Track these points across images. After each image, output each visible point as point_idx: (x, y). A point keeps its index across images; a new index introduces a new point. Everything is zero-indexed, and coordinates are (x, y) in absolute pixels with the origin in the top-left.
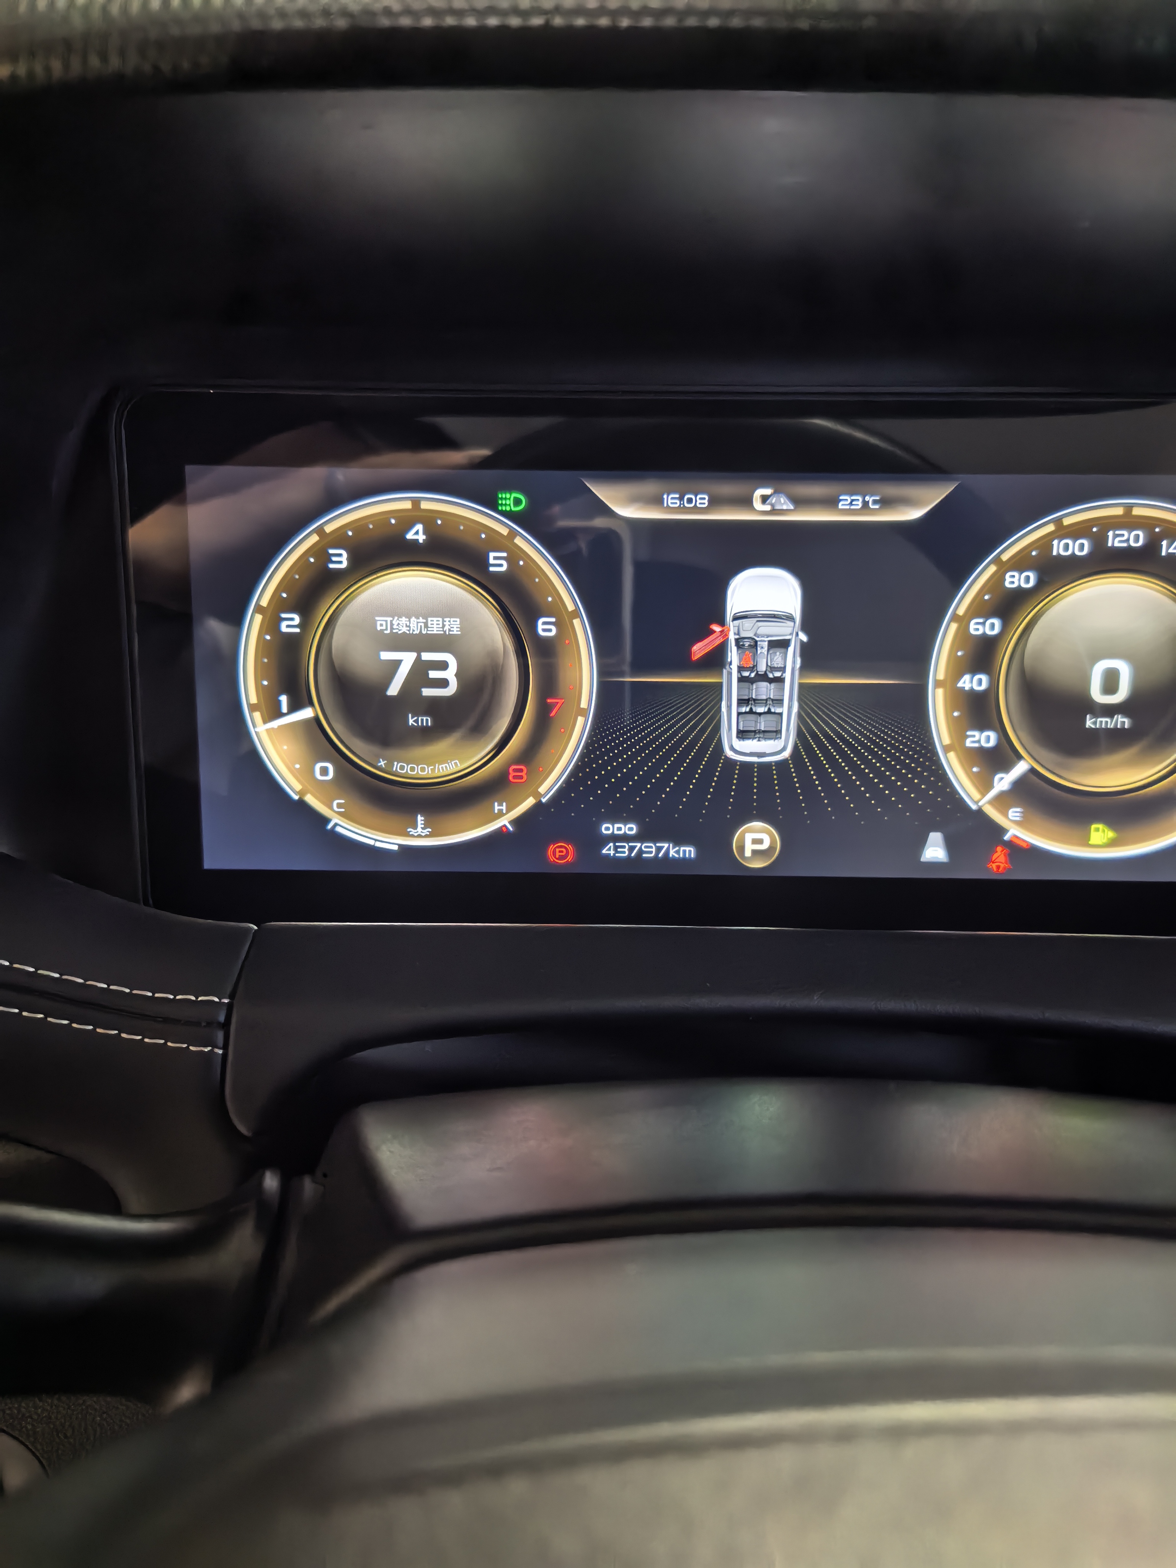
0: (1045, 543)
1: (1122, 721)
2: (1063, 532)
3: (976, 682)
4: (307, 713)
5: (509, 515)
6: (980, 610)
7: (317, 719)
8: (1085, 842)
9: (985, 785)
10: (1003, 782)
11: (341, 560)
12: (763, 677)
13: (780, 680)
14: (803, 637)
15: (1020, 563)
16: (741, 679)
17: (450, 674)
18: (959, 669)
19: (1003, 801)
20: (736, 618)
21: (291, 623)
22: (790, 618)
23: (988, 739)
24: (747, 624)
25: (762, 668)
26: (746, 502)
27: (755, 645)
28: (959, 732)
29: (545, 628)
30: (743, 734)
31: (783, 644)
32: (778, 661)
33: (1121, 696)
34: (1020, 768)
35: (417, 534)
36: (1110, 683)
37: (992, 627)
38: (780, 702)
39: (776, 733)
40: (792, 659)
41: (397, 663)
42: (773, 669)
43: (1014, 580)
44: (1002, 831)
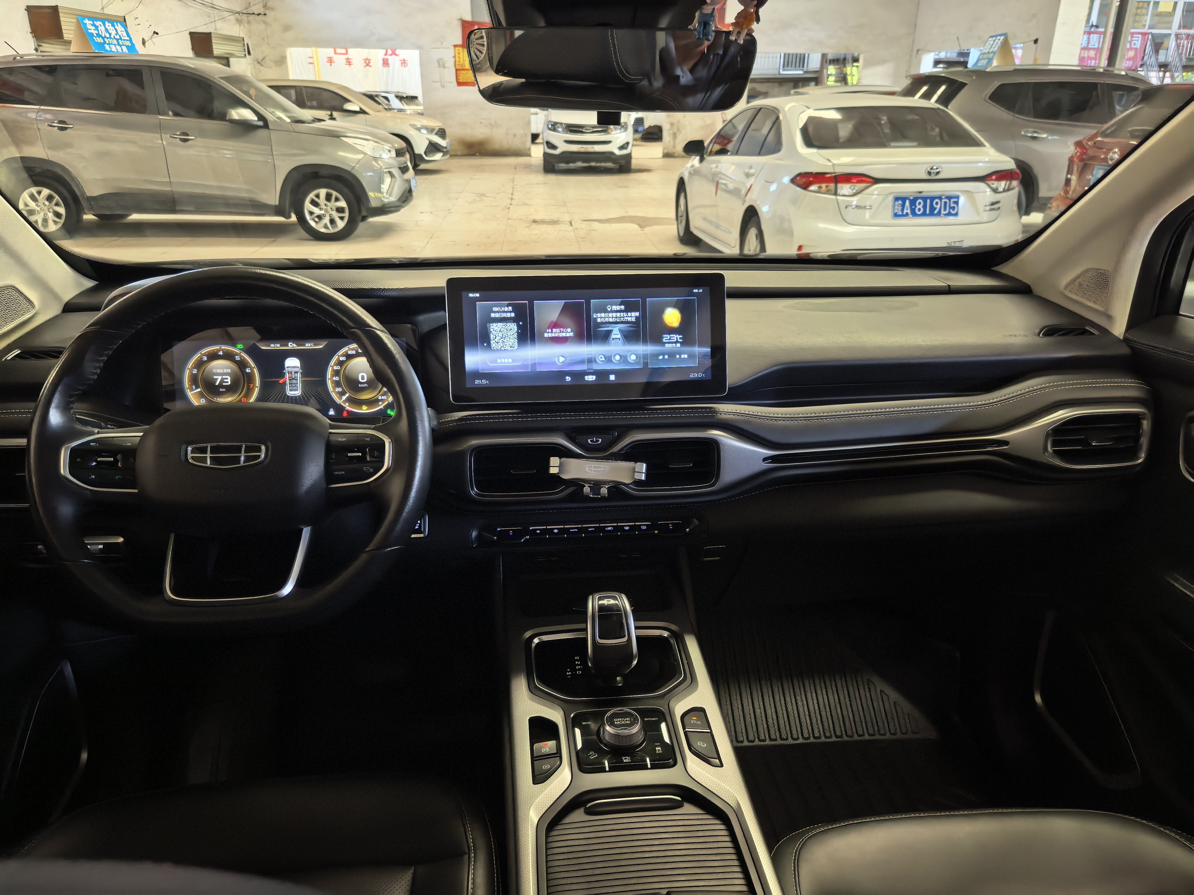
0: (347, 352)
1: (366, 385)
2: (350, 349)
3: (336, 378)
4: (199, 390)
5: (240, 349)
6: (336, 364)
7: (201, 391)
8: (362, 410)
9: (341, 399)
10: (344, 398)
11: (205, 358)
12: (294, 379)
13: (297, 379)
14: (301, 371)
15: (343, 355)
16: (289, 379)
17: (229, 380)
18: (332, 376)
19: (345, 402)
20: (287, 367)
21: (195, 371)
22: (298, 367)
23: (339, 389)
24: (290, 368)
25: (293, 377)
26: (287, 346)
27: (291, 373)
28: (334, 388)
29: (248, 370)
30: (290, 390)
31: (297, 372)
32: (296, 376)
33: (365, 380)
34: (347, 395)
35: (221, 353)
36: (363, 378)
37: (338, 368)
38: (297, 384)
39: (297, 390)
40: (299, 375)
41: (217, 379)
42: (296, 377)
43: (342, 359)
44: (346, 408)
